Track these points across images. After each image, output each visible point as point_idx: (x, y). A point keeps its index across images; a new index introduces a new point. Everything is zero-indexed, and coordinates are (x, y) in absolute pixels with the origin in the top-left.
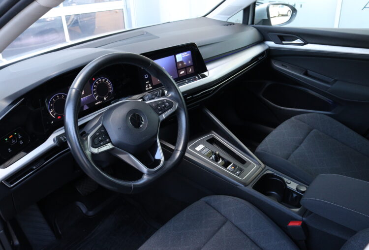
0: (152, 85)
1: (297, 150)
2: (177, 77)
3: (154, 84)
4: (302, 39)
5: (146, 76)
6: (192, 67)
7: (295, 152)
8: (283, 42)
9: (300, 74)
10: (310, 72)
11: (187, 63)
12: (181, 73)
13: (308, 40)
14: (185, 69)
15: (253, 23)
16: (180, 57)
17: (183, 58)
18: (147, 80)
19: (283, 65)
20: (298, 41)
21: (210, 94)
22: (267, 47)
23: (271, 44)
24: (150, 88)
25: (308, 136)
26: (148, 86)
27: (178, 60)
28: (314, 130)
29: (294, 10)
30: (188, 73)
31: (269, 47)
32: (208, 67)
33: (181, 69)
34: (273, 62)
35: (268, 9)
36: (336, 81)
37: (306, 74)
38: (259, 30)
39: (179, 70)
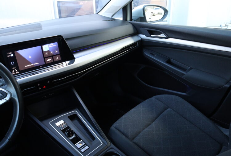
0: (18, 70)
1: (147, 128)
2: (44, 63)
3: (21, 69)
4: (165, 34)
5: (13, 63)
6: (59, 55)
7: (145, 130)
8: (151, 35)
9: (163, 62)
10: (172, 60)
11: (54, 52)
12: (48, 60)
13: (170, 35)
14: (51, 57)
15: (131, 19)
16: (46, 48)
17: (49, 48)
18: (14, 66)
19: (151, 54)
20: (162, 35)
21: (78, 77)
22: (140, 39)
23: (143, 36)
24: (17, 73)
25: (161, 115)
26: (15, 72)
27: (45, 50)
28: (169, 109)
29: (166, 11)
30: (55, 61)
31: (142, 39)
32: (75, 56)
33: (48, 57)
34: (144, 50)
35: (144, 9)
36: (191, 69)
37: (169, 62)
38: (134, 25)
39: (45, 58)
